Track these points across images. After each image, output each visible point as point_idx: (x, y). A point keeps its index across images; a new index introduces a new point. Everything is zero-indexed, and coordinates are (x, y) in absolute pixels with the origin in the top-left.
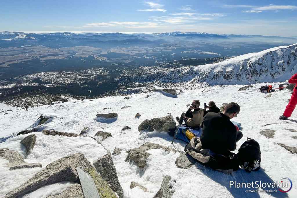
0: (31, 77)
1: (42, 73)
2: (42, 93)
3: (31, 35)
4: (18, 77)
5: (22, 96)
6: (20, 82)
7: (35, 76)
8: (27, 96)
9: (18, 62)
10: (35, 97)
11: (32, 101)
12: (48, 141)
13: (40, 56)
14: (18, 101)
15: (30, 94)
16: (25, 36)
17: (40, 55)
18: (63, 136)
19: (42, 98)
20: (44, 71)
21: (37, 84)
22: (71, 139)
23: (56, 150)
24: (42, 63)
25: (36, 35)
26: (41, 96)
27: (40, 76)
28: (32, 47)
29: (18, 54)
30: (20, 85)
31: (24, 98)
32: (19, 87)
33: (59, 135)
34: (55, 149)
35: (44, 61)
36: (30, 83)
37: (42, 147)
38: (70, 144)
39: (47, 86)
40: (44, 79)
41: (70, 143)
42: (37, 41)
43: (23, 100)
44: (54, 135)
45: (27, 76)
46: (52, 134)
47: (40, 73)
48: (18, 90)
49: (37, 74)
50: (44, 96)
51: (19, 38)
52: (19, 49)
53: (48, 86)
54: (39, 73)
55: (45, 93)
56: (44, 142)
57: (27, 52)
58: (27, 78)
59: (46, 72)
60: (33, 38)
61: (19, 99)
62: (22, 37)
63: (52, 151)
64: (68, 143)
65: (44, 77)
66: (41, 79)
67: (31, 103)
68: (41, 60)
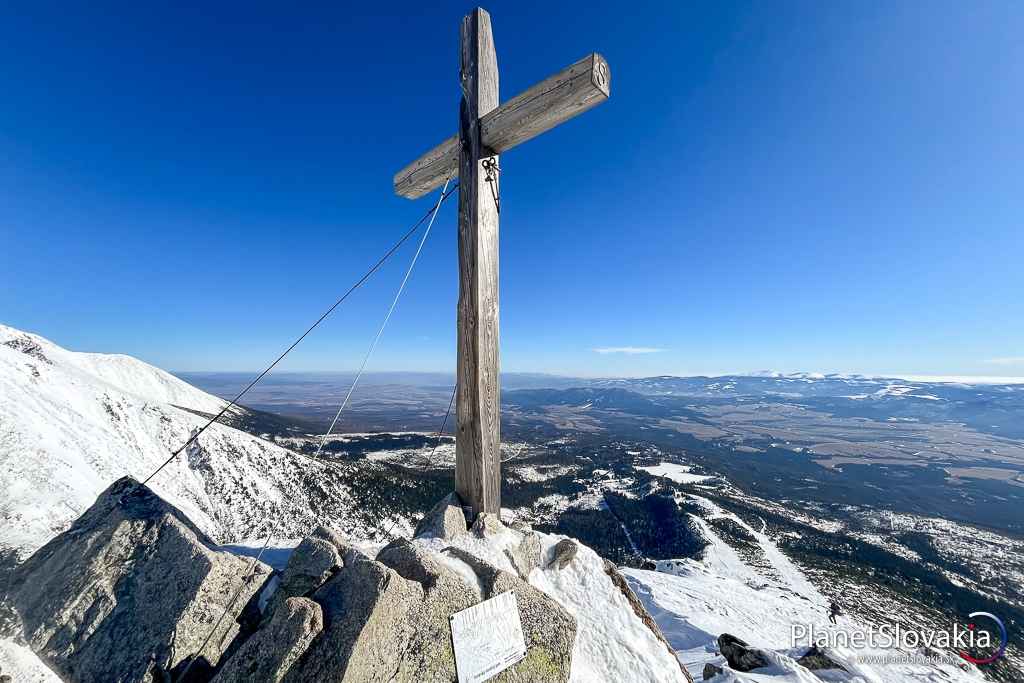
0: (897, 521)
1: (943, 524)
2: (925, 597)
3: (926, 388)
4: (855, 508)
5: (852, 572)
6: (857, 526)
7: (913, 525)
8: (869, 582)
9: (868, 462)
10: (893, 598)
11: (882, 609)
12: (597, 582)
13: (947, 461)
14: (836, 583)
15: (877, 578)
16: (908, 390)
17: (946, 457)
18: (627, 600)
19: (921, 617)
20: (956, 516)
21: (913, 555)
22: (629, 618)
23: (588, 606)
24: (953, 485)
25: (943, 390)
26: (917, 605)
27: (932, 531)
28: (923, 426)
29: (873, 440)
30: (857, 536)
31: (859, 583)
32: (850, 540)
33: (624, 593)
34: (589, 604)
35: (960, 482)
36: (888, 541)
37: (579, 581)
38: (617, 621)
39: (954, 582)
40: (947, 546)
41: (620, 620)
42: (943, 407)
43: (851, 585)
44: (616, 585)
45: (883, 514)
46: (613, 579)
47: (934, 520)
48: (846, 548)
49: (921, 520)
50: (934, 614)
51: (887, 396)
52: (879, 424)
53: (960, 585)
54: (928, 517)
55: (940, 606)
56: (588, 577)
57: (902, 439)
58: (882, 520)
59: (960, 522)
60: (931, 397)
61: (841, 577)
62: (895, 393)
63: (582, 601)
64: (616, 618)
65: (946, 541)
66: (934, 541)
67: (874, 611)
68: (949, 475)
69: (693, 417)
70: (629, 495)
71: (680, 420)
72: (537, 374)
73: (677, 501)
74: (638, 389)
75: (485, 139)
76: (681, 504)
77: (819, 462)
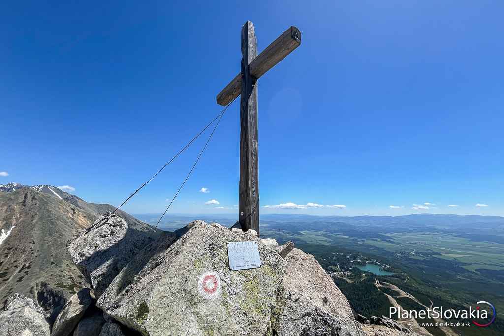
69: (384, 239)
70: (349, 281)
71: (376, 240)
72: (296, 215)
73: (377, 286)
74: (351, 222)
75: (251, 72)
76: (379, 287)
77: (464, 267)
